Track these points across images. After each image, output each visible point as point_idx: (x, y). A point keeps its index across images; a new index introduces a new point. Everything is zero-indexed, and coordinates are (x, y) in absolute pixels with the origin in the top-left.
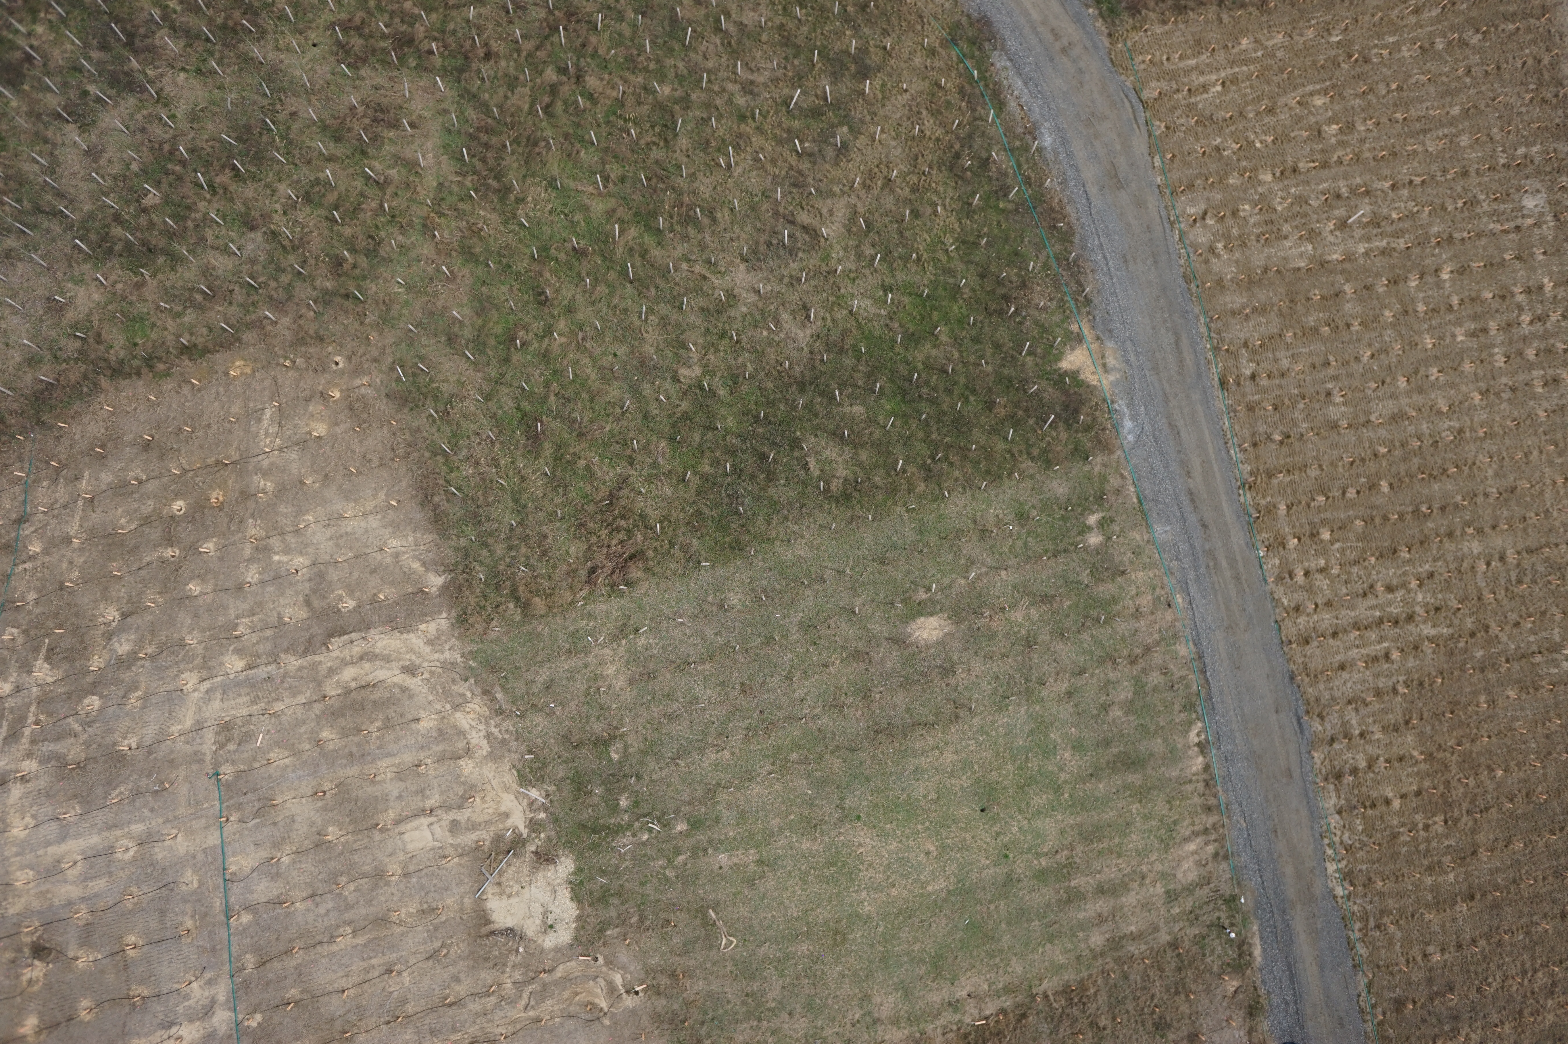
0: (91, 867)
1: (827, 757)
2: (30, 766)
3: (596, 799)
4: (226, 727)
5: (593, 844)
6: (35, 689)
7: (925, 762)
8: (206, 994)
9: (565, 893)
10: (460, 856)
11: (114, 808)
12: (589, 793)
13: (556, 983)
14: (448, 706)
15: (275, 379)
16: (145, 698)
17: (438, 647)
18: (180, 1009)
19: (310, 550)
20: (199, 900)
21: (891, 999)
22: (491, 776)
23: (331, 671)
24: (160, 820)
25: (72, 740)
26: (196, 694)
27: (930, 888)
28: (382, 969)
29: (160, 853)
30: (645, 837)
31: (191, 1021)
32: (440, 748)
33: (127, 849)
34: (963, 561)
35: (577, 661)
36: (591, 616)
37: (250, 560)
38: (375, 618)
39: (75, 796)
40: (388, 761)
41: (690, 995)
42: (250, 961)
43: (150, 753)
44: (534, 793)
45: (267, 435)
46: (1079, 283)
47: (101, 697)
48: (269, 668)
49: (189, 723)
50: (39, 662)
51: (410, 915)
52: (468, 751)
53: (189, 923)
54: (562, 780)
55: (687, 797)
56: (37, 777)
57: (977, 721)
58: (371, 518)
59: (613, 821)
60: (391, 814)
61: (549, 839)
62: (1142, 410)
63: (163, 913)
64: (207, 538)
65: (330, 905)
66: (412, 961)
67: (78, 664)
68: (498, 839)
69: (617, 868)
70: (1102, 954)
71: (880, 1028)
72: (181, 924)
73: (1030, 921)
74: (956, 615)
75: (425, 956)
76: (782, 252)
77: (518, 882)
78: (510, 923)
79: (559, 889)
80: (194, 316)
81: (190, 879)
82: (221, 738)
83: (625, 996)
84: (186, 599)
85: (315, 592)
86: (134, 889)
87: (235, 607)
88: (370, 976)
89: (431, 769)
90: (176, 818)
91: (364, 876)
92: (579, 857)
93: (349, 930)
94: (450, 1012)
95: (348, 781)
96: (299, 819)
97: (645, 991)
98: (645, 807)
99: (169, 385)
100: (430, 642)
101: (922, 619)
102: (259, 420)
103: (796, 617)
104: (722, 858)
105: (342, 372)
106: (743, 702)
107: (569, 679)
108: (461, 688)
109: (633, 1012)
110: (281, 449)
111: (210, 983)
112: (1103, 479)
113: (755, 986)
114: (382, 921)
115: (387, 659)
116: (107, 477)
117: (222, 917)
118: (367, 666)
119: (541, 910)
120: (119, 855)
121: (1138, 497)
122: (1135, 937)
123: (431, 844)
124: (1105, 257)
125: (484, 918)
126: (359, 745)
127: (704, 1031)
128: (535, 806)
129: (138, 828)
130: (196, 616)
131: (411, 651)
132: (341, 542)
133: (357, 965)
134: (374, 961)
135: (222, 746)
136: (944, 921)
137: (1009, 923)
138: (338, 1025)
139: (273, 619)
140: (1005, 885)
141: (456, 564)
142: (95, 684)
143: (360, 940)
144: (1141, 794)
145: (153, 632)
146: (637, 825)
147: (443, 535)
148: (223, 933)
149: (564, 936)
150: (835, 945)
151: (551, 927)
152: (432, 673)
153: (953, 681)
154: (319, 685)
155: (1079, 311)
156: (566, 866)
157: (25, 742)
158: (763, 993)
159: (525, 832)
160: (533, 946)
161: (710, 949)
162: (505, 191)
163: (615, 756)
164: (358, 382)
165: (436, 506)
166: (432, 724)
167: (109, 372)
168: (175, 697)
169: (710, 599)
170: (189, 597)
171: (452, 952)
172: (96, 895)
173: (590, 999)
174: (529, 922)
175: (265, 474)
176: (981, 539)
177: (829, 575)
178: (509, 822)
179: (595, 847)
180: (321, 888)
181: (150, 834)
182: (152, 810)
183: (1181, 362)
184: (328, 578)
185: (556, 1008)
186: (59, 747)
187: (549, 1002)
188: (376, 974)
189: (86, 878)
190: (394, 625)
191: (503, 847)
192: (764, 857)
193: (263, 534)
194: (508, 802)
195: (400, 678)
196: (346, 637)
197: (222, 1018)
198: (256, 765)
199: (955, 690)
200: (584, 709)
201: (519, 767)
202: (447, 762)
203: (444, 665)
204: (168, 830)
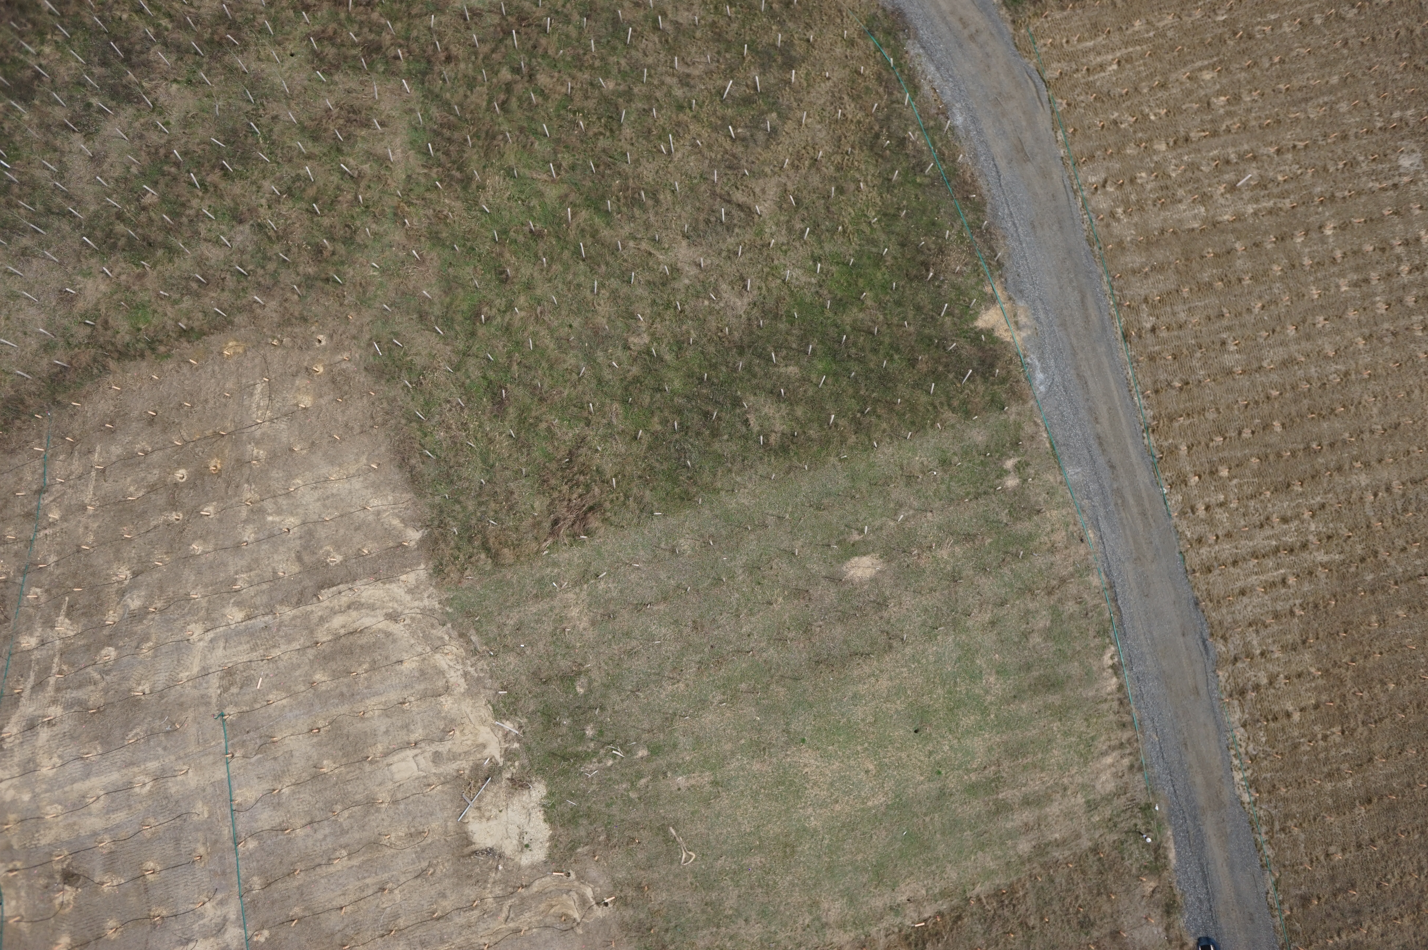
0: (113, 801)
1: (773, 686)
2: (55, 711)
3: (564, 730)
4: (229, 673)
5: (563, 770)
6: (57, 642)
7: (862, 689)
8: (219, 913)
9: (539, 816)
10: (443, 784)
11: (131, 748)
12: (558, 724)
13: (533, 897)
14: (428, 649)
15: (264, 357)
16: (156, 648)
17: (417, 596)
18: (196, 927)
19: (300, 511)
20: (209, 829)
21: (838, 905)
22: (468, 710)
23: (322, 620)
24: (173, 758)
25: (92, 688)
26: (201, 644)
27: (870, 804)
28: (376, 888)
29: (173, 787)
30: (610, 763)
31: (206, 937)
32: (422, 686)
33: (144, 784)
34: (892, 505)
35: (543, 605)
36: (555, 564)
37: (246, 521)
38: (360, 570)
39: (96, 738)
40: (375, 700)
41: (654, 905)
42: (257, 882)
43: (161, 697)
44: (508, 726)
45: (258, 407)
46: (991, 248)
47: (117, 648)
48: (266, 618)
49: (195, 670)
50: (61, 618)
51: (400, 838)
52: (447, 689)
53: (201, 850)
54: (534, 712)
55: (646, 726)
56: (62, 721)
57: (908, 650)
58: (354, 480)
59: (580, 749)
60: (380, 747)
61: (523, 767)
62: (1052, 363)
63: (177, 841)
64: (207, 503)
65: (327, 831)
66: (403, 879)
67: (95, 619)
68: (476, 767)
69: (585, 791)
70: (1029, 860)
71: (828, 932)
72: (194, 850)
73: (962, 831)
74: (887, 554)
75: (413, 875)
76: (719, 229)
77: (496, 806)
78: (489, 843)
79: (533, 812)
80: (191, 302)
81: (201, 810)
82: (225, 683)
83: (595, 907)
84: (189, 558)
85: (305, 548)
86: (151, 820)
87: (234, 563)
88: (365, 894)
89: (414, 706)
90: (186, 755)
91: (357, 804)
92: (551, 783)
93: (344, 853)
94: (438, 925)
95: (340, 718)
96: (296, 754)
97: (614, 902)
98: (609, 736)
99: (169, 365)
100: (410, 591)
101: (856, 559)
102: (252, 395)
103: (741, 560)
104: (681, 780)
105: (325, 349)
106: (695, 638)
107: (537, 622)
108: (440, 632)
109: (603, 922)
110: (271, 420)
111: (222, 903)
112: (1018, 426)
113: (714, 895)
114: (374, 844)
115: (372, 607)
116: (116, 450)
117: (231, 844)
118: (354, 614)
119: (518, 831)
120: (137, 790)
121: (1051, 443)
122: (1058, 844)
123: (417, 773)
124: (1014, 224)
125: (466, 839)
126: (349, 686)
127: (668, 937)
128: (509, 737)
129: (153, 765)
130: (199, 573)
131: (393, 599)
132: (328, 502)
133: (353, 885)
134: (368, 881)
135: (226, 690)
136: (884, 833)
137: (943, 834)
138: (338, 939)
139: (268, 575)
140: (938, 798)
141: (432, 520)
142: (111, 637)
143: (355, 862)
144: (1061, 713)
145: (161, 589)
146: (602, 752)
147: (420, 493)
148: (231, 858)
149: (539, 854)
150: (785, 856)
151: (527, 846)
152: (413, 619)
153: (885, 615)
154: (312, 632)
155: (992, 274)
156: (539, 790)
157: (50, 691)
158: (721, 902)
159: (501, 761)
160: (511, 864)
161: (672, 863)
162: (466, 181)
163: (581, 690)
164: (339, 357)
165: (413, 468)
166: (414, 665)
167: (116, 355)
168: (183, 646)
169: (663, 545)
170: (192, 556)
171: (438, 871)
172: (118, 826)
173: (564, 910)
174: (507, 842)
175: (258, 443)
176: (908, 484)
177: (770, 520)
178: (486, 752)
179: (565, 773)
180: (319, 815)
181: (164, 770)
182: (165, 749)
183: (1087, 319)
184: (317, 535)
185: (533, 919)
186: (80, 694)
187: (527, 915)
188: (370, 892)
189: (108, 811)
190: (377, 576)
191: (482, 774)
192: (719, 779)
193: (257, 497)
194: (485, 734)
195: (384, 625)
196: (335, 588)
197: (233, 934)
198: (258, 706)
199: (888, 622)
200: (551, 648)
201: (494, 702)
202: (429, 699)
203: (424, 611)
204: (180, 766)
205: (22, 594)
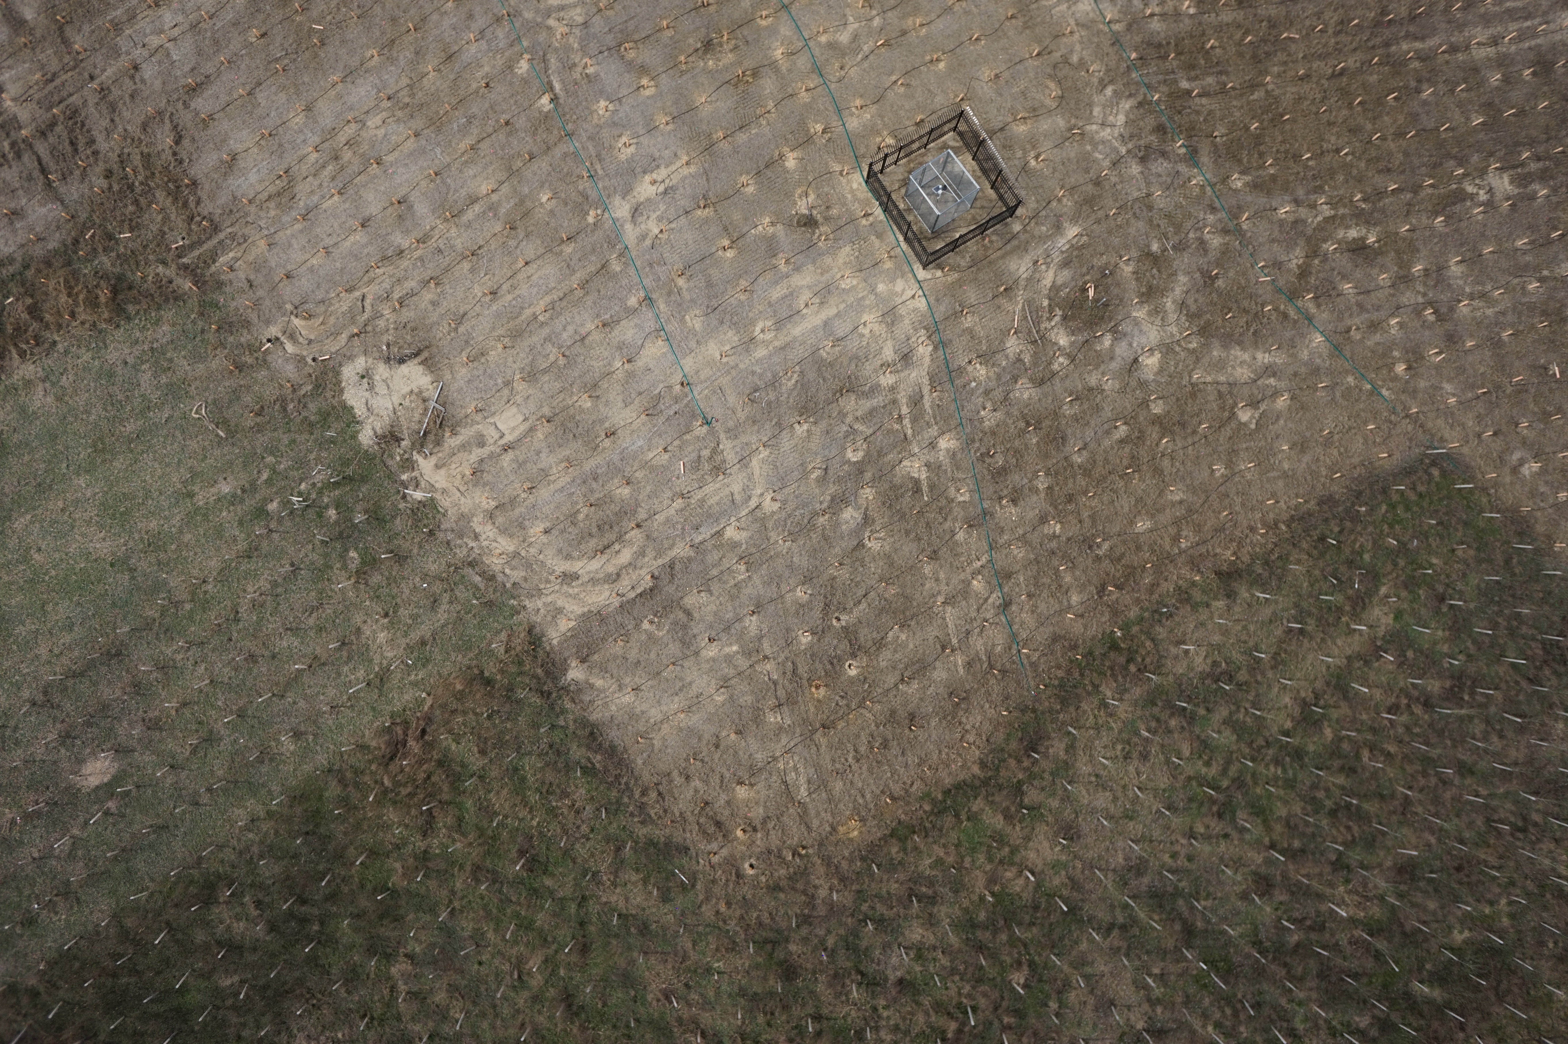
0: (790, 307)
1: (157, 615)
2: (887, 380)
3: (359, 508)
4: (719, 470)
5: (348, 466)
6: (916, 450)
8: (643, 226)
9: (360, 411)
10: (467, 417)
11: (789, 364)
12: (366, 511)
13: (344, 328)
14: (523, 553)
15: (809, 828)
16: (805, 474)
17: (551, 608)
18: (663, 208)
19: (706, 667)
20: (680, 305)
21: (38, 404)
22: (463, 500)
23: (642, 553)
24: (742, 366)
25: (859, 413)
26: (759, 492)
27: (29, 518)
28: (501, 292)
29: (731, 337)
30: (303, 486)
31: (648, 201)
32: (517, 511)
33: (762, 331)
34: (80, 853)
35: (415, 636)
36: (415, 684)
37: (760, 638)
38: (619, 619)
39: (832, 364)
40: (561, 484)
41: (221, 353)
42: (616, 267)
43: (779, 424)
44: (418, 495)
45: (795, 769)
47: (849, 462)
48: (700, 538)
49: (755, 463)
50: (923, 476)
51: (494, 348)
52: (491, 516)
53: (681, 282)
54: (394, 517)
55: (275, 536)
56: (875, 371)
57: (26, 694)
58: (660, 717)
59: (337, 492)
60: (540, 435)
61: (392, 457)
63: (710, 285)
64: (810, 647)
65: (565, 335)
66: (477, 308)
67: (886, 486)
68: (438, 443)
69: (320, 449)
71: (40, 374)
72: (689, 280)
74: (73, 794)
75: (469, 316)
77: (407, 409)
78: (404, 369)
79: (366, 414)
80: (921, 868)
81: (695, 321)
82: (718, 458)
83: (279, 335)
84: (807, 580)
85: (685, 627)
86: (744, 298)
87: (756, 587)
88: (509, 283)
89: (517, 488)
90: (728, 372)
91: (545, 371)
92: (357, 449)
93: (541, 318)
94: (430, 273)
95: (589, 455)
96: (620, 404)
97: (262, 344)
98: (311, 514)
99: (917, 788)
100: (560, 611)
101: (106, 780)
102: (809, 782)
103: (225, 745)
104: (226, 489)
105: (743, 859)
106: (250, 645)
107: (418, 616)
108: (516, 575)
109: (268, 322)
110: (775, 759)
111: (643, 237)
113: (164, 380)
114: (516, 335)
115: (594, 581)
116: (939, 674)
117: (654, 296)
118: (611, 569)
119: (377, 390)
120: (769, 323)
123: (496, 419)
125: (429, 366)
126: (592, 491)
127: (200, 325)
128: (413, 483)
129: (761, 353)
130: (790, 567)
131: (575, 597)
132: (679, 685)
133: (523, 290)
134: (509, 297)
135: (714, 451)
136: (7, 491)
138: (521, 233)
139: (715, 587)
141: (560, 697)
142: (861, 472)
143: (528, 312)
145: (825, 538)
146: (314, 496)
147: (583, 723)
148: (647, 282)
149: (349, 372)
150: (101, 439)
151: (363, 377)
152: (548, 581)
153: (60, 727)
154: (648, 537)
156: (366, 437)
157: (902, 399)
158: (155, 376)
159: (416, 456)
160: (377, 355)
161: (215, 400)
163: (353, 554)
164: (724, 852)
165: (599, 749)
166: (532, 532)
168: (779, 484)
169: (311, 737)
170: (805, 583)
171: (446, 326)
172: (776, 283)
173: (310, 323)
174: (386, 376)
175: (780, 729)
176: (68, 883)
178: (433, 460)
179: (346, 463)
180: (577, 348)
181: (747, 351)
182: (753, 373)
184: (678, 644)
185: (337, 306)
186: (867, 404)
187: (344, 309)
188: (504, 287)
189: (792, 295)
190: (600, 616)
191: (431, 437)
192: (188, 500)
193: (758, 668)
194: (440, 480)
195: (577, 566)
196: (639, 591)
197: (621, 209)
198: (677, 443)
199: (55, 719)
200: (395, 590)
201: (438, 516)
202: (506, 500)
203: (540, 593)
204: (732, 360)
205: (978, 489)
